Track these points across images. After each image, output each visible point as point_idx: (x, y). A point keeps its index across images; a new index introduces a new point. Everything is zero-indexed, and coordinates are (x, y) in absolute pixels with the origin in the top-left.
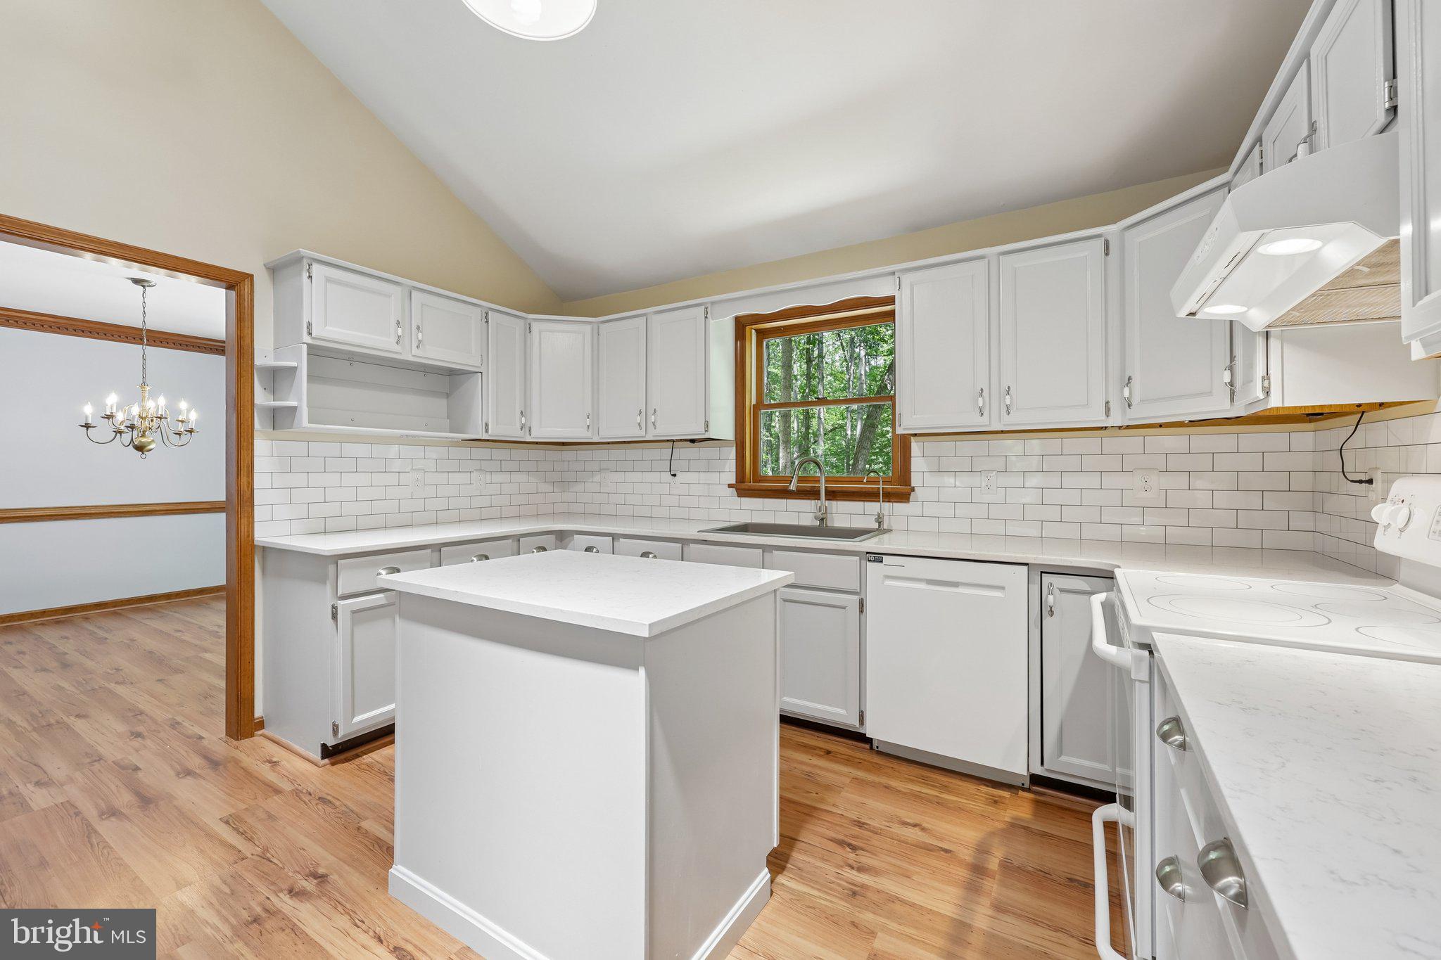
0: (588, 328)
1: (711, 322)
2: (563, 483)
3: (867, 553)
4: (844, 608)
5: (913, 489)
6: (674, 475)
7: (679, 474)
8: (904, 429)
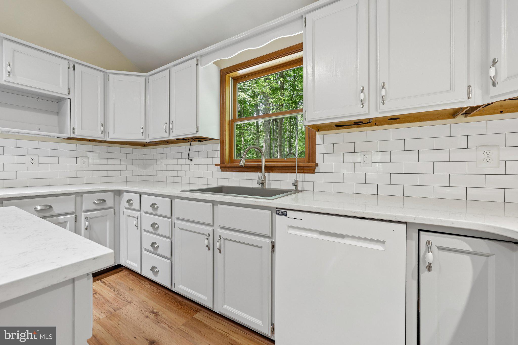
0: (143, 79)
1: (201, 68)
2: (145, 165)
3: (277, 208)
4: (261, 247)
5: (317, 165)
6: (192, 160)
7: (193, 160)
8: (309, 121)
